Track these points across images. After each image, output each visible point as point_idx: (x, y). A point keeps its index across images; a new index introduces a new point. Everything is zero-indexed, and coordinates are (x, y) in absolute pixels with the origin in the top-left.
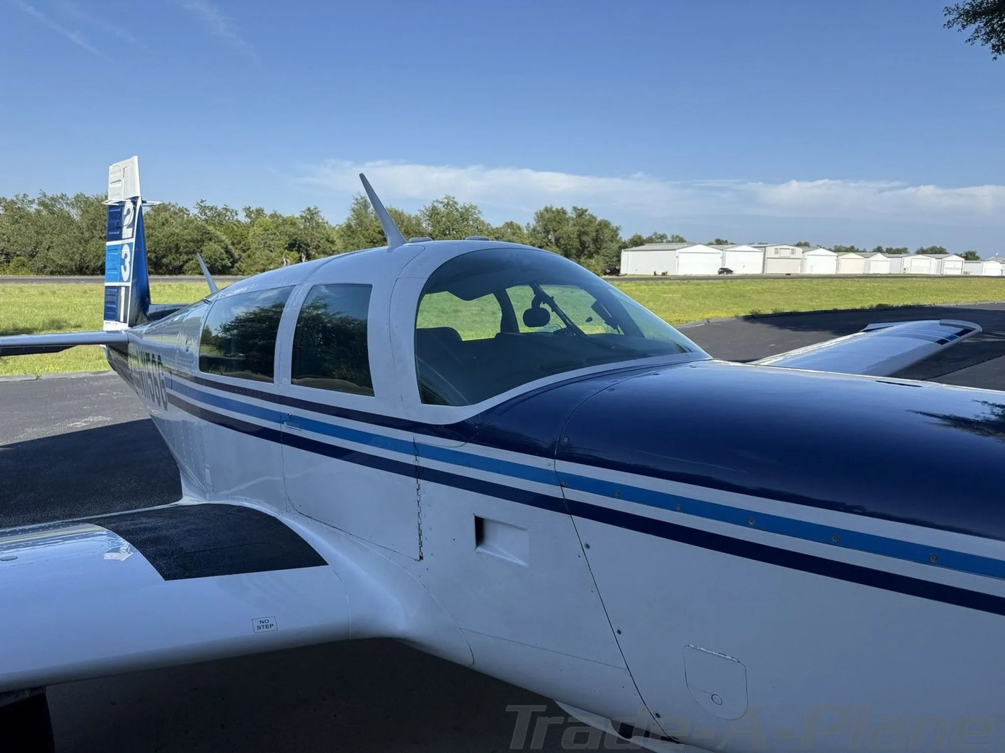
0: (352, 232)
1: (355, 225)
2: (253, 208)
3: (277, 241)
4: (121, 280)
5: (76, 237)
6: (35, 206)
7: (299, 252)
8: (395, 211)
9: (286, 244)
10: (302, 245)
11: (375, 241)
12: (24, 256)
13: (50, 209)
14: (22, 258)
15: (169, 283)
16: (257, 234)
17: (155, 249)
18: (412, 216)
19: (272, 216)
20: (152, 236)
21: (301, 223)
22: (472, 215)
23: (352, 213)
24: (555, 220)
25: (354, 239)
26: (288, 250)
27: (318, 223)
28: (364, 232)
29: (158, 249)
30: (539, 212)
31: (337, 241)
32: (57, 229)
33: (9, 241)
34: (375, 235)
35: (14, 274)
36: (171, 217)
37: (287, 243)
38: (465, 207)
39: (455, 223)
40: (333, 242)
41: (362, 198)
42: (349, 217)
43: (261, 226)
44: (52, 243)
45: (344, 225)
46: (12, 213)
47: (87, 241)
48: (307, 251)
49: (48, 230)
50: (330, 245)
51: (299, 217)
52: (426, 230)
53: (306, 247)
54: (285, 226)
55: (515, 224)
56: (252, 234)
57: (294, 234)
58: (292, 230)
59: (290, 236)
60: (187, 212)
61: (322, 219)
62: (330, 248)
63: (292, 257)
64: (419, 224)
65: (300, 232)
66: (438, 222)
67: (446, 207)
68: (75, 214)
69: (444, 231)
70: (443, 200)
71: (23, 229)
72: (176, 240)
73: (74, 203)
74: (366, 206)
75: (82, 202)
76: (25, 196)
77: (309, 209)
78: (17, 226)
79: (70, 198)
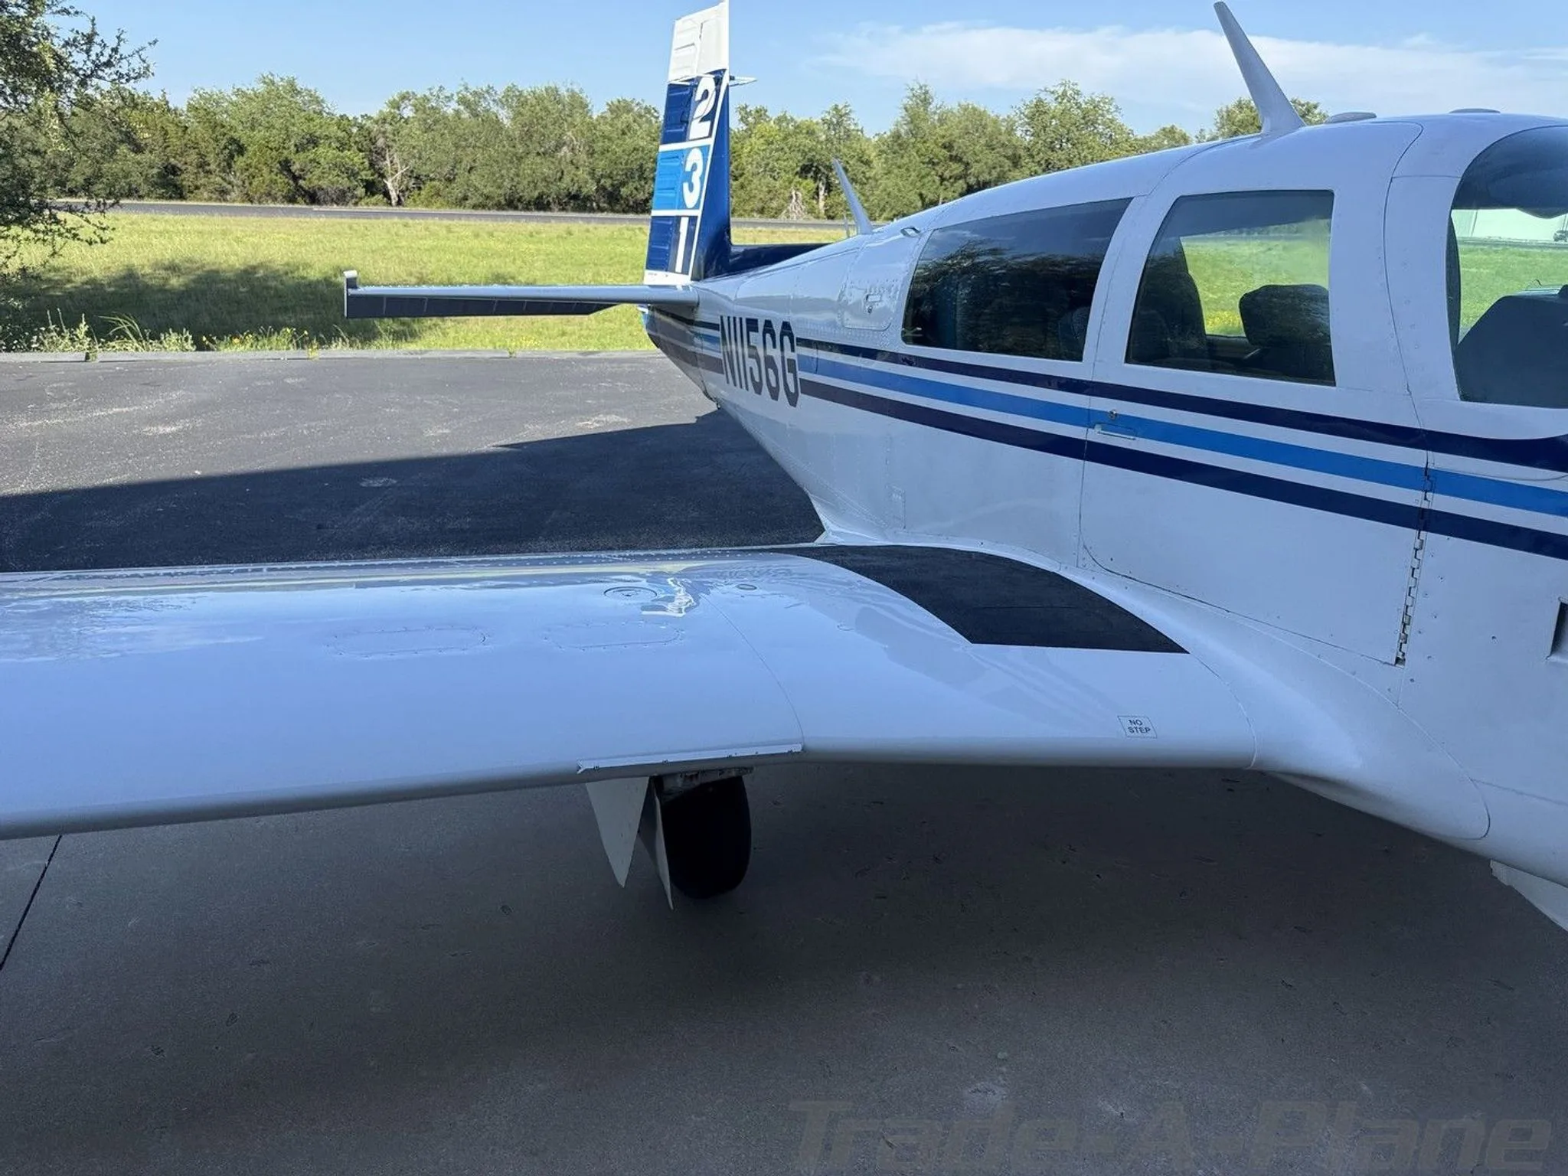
0: (900, 145)
1: (907, 133)
2: (751, 108)
3: (784, 161)
4: (683, 206)
5: (506, 154)
6: (454, 105)
7: (815, 179)
8: (973, 108)
9: (797, 166)
10: (820, 167)
11: (936, 160)
12: (440, 180)
13: (472, 110)
14: (436, 183)
15: (640, 226)
16: (756, 149)
17: (611, 173)
18: (1001, 118)
19: (779, 120)
20: (608, 151)
21: (821, 130)
22: (1103, 115)
23: (904, 113)
24: (1252, 124)
25: (902, 157)
26: (800, 177)
27: (849, 130)
28: (919, 145)
29: (615, 173)
30: (1224, 109)
31: (875, 163)
32: (482, 140)
33: (420, 158)
34: (937, 150)
35: (427, 206)
36: (635, 121)
37: (799, 164)
38: (1093, 100)
39: (1073, 128)
40: (868, 163)
41: (921, 88)
42: (898, 122)
43: (762, 136)
44: (474, 161)
45: (889, 133)
46: (424, 116)
47: (520, 159)
48: (827, 177)
49: (470, 140)
50: (864, 168)
51: (820, 121)
52: (1022, 142)
53: (826, 172)
54: (798, 136)
55: (1178, 131)
56: (748, 150)
57: (811, 150)
58: (809, 142)
59: (804, 154)
60: (655, 114)
61: (856, 124)
62: (863, 173)
63: (804, 188)
64: (1011, 131)
65: (819, 146)
66: (1044, 128)
67: (1060, 100)
68: (504, 116)
69: (1052, 142)
70: (1057, 89)
71: (438, 139)
72: (642, 158)
73: (504, 100)
74: (926, 101)
75: (514, 99)
76: (441, 88)
77: (836, 108)
78: (430, 135)
79: (498, 92)
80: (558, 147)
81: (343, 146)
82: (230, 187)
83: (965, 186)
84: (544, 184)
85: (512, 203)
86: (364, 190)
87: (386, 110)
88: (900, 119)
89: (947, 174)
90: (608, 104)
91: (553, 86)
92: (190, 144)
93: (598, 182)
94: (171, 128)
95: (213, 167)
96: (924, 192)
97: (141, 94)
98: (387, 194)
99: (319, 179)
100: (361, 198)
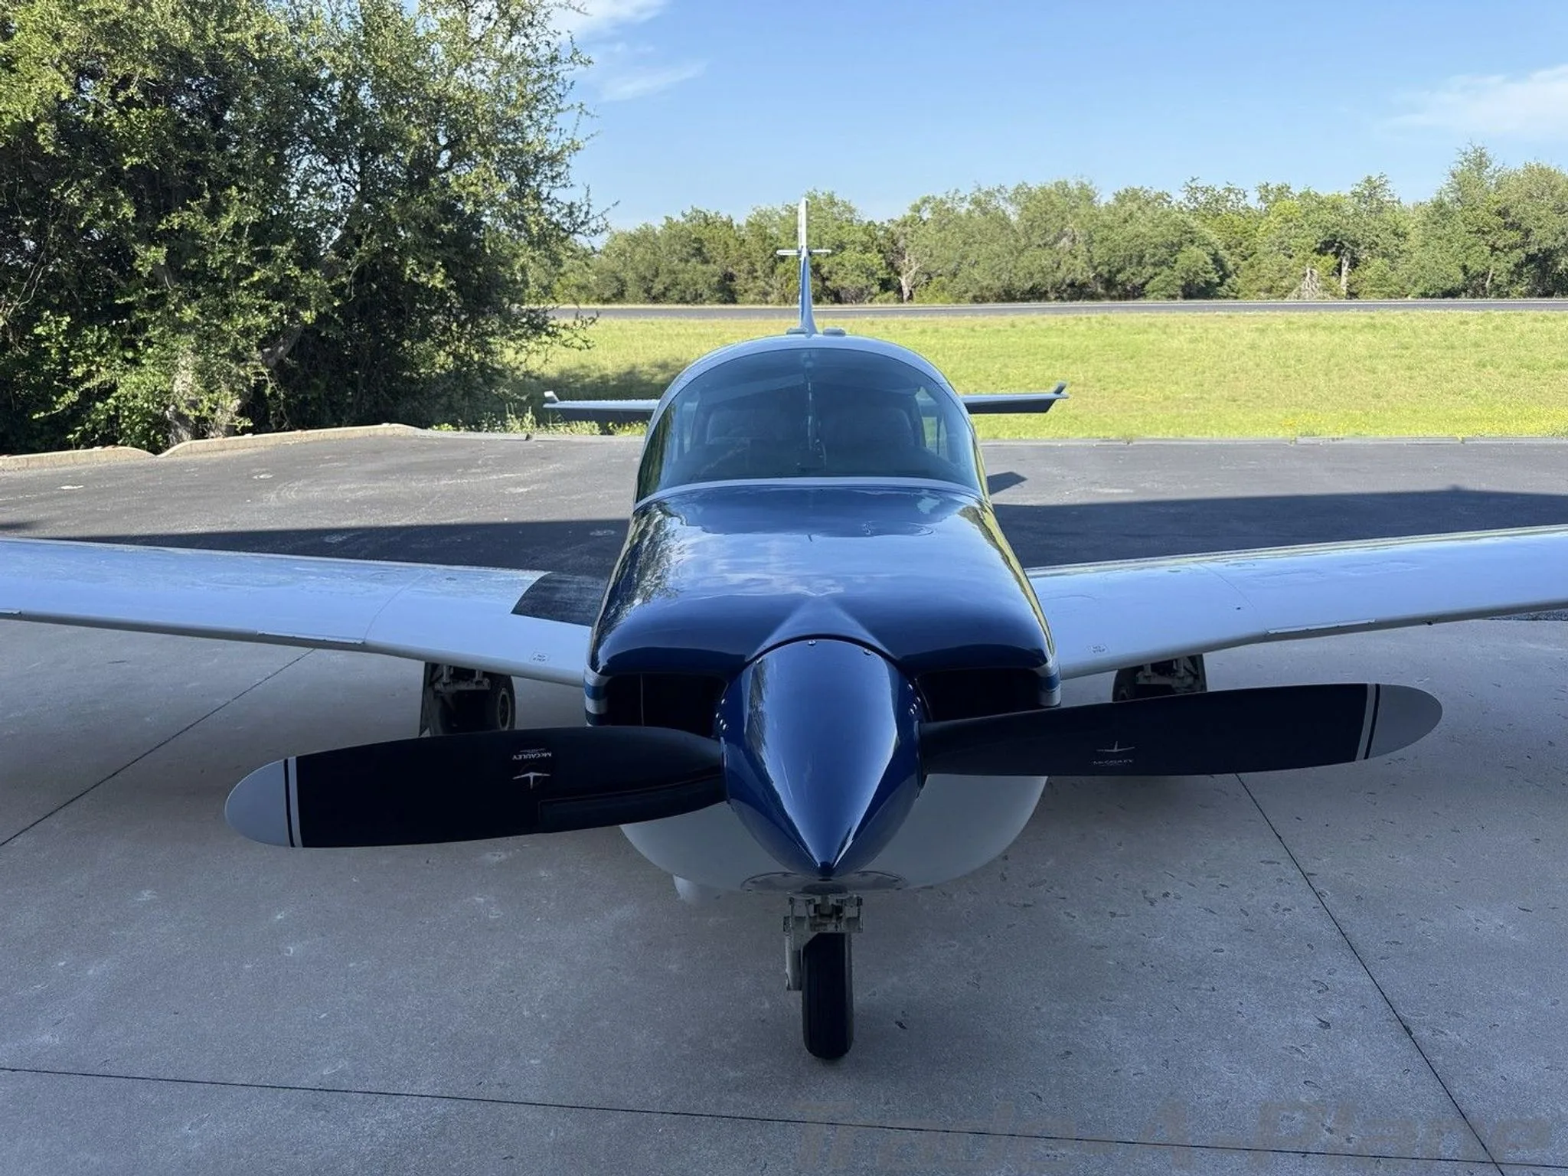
0: (1443, 214)
1: (1452, 201)
2: (1273, 186)
3: (1303, 238)
5: (1008, 246)
6: (966, 205)
7: (1337, 254)
9: (1317, 243)
10: (1346, 243)
11: (1486, 229)
12: (946, 276)
13: (983, 209)
14: (943, 278)
16: (1272, 228)
17: (1109, 260)
19: (1302, 197)
20: (1107, 240)
21: (1349, 204)
23: (1451, 180)
25: (1444, 227)
26: (1318, 254)
27: (1382, 202)
28: (1466, 214)
29: (1113, 260)
31: (1411, 237)
32: (988, 236)
34: (1489, 218)
36: (1139, 209)
37: (1319, 241)
40: (1404, 236)
41: (1476, 151)
42: (1442, 188)
43: (1281, 214)
44: (979, 256)
45: (1430, 202)
46: (940, 217)
47: (1021, 252)
48: (1353, 253)
49: (977, 237)
50: (1397, 241)
51: (1349, 194)
53: (1351, 247)
54: (1322, 212)
56: (1263, 229)
57: (1333, 226)
58: (1333, 218)
59: (1326, 229)
60: (1169, 199)
61: (1391, 196)
62: (1396, 246)
63: (1323, 265)
65: (1344, 221)
68: (1013, 213)
71: (949, 238)
72: (1142, 244)
73: (1013, 197)
74: (1480, 162)
75: (1023, 195)
76: (957, 191)
77: (1369, 180)
78: (942, 235)
79: (1009, 191)
80: (1057, 240)
81: (866, 249)
82: (771, 289)
83: (1523, 256)
84: (1041, 275)
85: (1008, 295)
86: (879, 287)
87: (909, 213)
88: (1446, 187)
89: (1500, 244)
90: (1114, 194)
91: (1063, 181)
92: (744, 255)
93: (1095, 268)
94: (731, 242)
95: (759, 273)
96: (1468, 263)
97: (713, 214)
98: (900, 290)
99: (842, 280)
100: (876, 295)
